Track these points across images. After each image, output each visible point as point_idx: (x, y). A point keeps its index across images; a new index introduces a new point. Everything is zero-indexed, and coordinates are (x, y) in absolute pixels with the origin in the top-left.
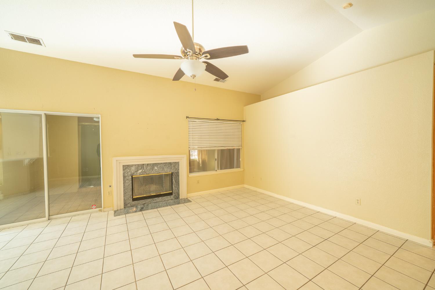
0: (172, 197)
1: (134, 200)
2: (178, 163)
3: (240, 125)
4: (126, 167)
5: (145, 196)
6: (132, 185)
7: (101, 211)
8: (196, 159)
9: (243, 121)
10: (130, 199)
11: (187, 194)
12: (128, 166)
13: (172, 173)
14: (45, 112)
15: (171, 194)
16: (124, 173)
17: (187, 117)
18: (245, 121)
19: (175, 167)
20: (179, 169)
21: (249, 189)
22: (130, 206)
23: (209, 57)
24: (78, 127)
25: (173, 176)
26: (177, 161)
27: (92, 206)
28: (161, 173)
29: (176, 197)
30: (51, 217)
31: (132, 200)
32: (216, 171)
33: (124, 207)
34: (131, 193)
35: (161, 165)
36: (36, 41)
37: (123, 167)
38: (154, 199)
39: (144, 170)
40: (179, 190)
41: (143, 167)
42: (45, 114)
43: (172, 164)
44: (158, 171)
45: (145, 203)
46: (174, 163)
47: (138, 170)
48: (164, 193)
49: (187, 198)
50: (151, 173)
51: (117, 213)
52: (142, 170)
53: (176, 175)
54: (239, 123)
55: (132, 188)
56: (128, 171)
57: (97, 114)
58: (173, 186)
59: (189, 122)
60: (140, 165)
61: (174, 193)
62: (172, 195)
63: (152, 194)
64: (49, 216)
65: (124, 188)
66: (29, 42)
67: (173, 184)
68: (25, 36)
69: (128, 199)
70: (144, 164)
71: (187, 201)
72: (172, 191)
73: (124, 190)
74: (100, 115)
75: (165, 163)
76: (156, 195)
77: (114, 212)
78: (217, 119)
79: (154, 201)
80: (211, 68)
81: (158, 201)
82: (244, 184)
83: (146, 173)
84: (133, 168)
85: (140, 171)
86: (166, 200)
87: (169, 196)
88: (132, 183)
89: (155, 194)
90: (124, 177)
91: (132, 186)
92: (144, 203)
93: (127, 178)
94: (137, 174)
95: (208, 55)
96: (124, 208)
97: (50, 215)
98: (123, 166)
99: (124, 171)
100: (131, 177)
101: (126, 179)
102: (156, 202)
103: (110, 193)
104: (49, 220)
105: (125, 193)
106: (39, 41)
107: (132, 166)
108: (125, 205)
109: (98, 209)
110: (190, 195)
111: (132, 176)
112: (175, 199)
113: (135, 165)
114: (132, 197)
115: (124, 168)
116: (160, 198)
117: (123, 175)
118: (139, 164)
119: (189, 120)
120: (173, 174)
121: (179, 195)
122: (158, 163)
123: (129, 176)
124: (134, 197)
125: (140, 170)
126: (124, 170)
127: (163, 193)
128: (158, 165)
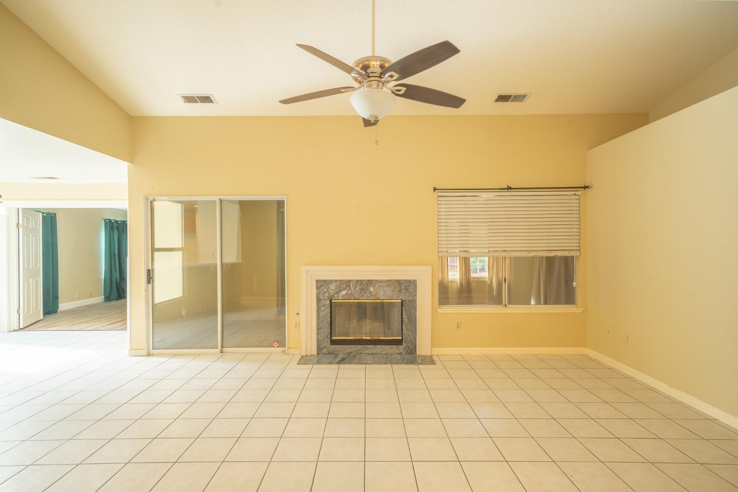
0: (401, 348)
1: (333, 342)
2: (415, 281)
3: (575, 197)
4: (321, 284)
5: (352, 338)
6: (331, 316)
7: (284, 352)
8: (484, 278)
9: (585, 187)
10: (326, 340)
11: (432, 348)
12: (325, 281)
13: (402, 300)
14: (220, 197)
15: (399, 343)
16: (318, 294)
17: (435, 189)
18: (588, 187)
19: (407, 290)
20: (416, 295)
21: (594, 360)
22: (326, 352)
23: (396, 76)
24: (278, 215)
25: (404, 308)
26: (412, 278)
27: (274, 342)
28: (380, 298)
29: (409, 349)
30: (225, 349)
31: (329, 342)
32: (506, 306)
33: (317, 352)
34: (329, 330)
35: (381, 284)
36: (206, 99)
37: (317, 284)
38: (368, 346)
39: (350, 292)
40: (415, 338)
41: (349, 286)
42: (220, 199)
43: (402, 284)
44: (375, 294)
45: (351, 352)
46: (406, 282)
47: (341, 291)
48: (386, 338)
49: (431, 357)
50: (363, 298)
51: (304, 360)
52: (348, 292)
53: (410, 305)
54: (573, 193)
55: (331, 321)
56: (325, 291)
57: (281, 195)
58: (404, 327)
59: (440, 199)
60: (343, 282)
61: (406, 342)
62: (402, 344)
63: (364, 338)
64: (222, 347)
65: (318, 319)
66: (201, 102)
67: (404, 323)
68: (195, 96)
69: (325, 339)
70: (350, 281)
71: (429, 360)
72: (402, 337)
73: (318, 323)
74: (285, 196)
75: (387, 281)
76: (371, 340)
77: (300, 357)
78: (509, 188)
79: (367, 351)
80: (414, 93)
81: (374, 351)
82: (585, 347)
83: (354, 296)
84: (332, 287)
85: (344, 292)
86: (390, 352)
87: (396, 346)
88: (331, 313)
89: (369, 338)
90: (319, 300)
91: (331, 318)
92: (349, 350)
93: (323, 302)
94: (338, 297)
95: (392, 73)
96: (318, 354)
97: (224, 346)
98: (317, 281)
99: (318, 291)
100: (329, 302)
101: (321, 305)
102: (370, 352)
103: (298, 325)
104: (221, 352)
105: (319, 329)
106: (209, 97)
107: (331, 282)
108: (319, 349)
109: (280, 349)
110: (437, 351)
111: (331, 301)
112: (408, 353)
113: (336, 281)
114: (331, 337)
115: (319, 285)
116: (379, 347)
117: (317, 297)
118: (343, 280)
119: (440, 194)
120: (404, 304)
121: (416, 347)
122: (376, 280)
123: (325, 300)
124: (333, 338)
125: (344, 290)
126: (318, 288)
127: (383, 338)
128: (374, 284)
